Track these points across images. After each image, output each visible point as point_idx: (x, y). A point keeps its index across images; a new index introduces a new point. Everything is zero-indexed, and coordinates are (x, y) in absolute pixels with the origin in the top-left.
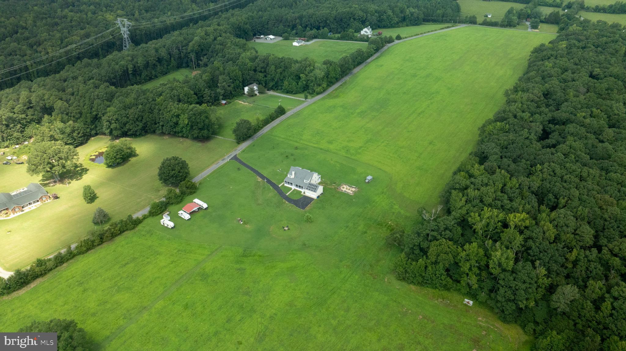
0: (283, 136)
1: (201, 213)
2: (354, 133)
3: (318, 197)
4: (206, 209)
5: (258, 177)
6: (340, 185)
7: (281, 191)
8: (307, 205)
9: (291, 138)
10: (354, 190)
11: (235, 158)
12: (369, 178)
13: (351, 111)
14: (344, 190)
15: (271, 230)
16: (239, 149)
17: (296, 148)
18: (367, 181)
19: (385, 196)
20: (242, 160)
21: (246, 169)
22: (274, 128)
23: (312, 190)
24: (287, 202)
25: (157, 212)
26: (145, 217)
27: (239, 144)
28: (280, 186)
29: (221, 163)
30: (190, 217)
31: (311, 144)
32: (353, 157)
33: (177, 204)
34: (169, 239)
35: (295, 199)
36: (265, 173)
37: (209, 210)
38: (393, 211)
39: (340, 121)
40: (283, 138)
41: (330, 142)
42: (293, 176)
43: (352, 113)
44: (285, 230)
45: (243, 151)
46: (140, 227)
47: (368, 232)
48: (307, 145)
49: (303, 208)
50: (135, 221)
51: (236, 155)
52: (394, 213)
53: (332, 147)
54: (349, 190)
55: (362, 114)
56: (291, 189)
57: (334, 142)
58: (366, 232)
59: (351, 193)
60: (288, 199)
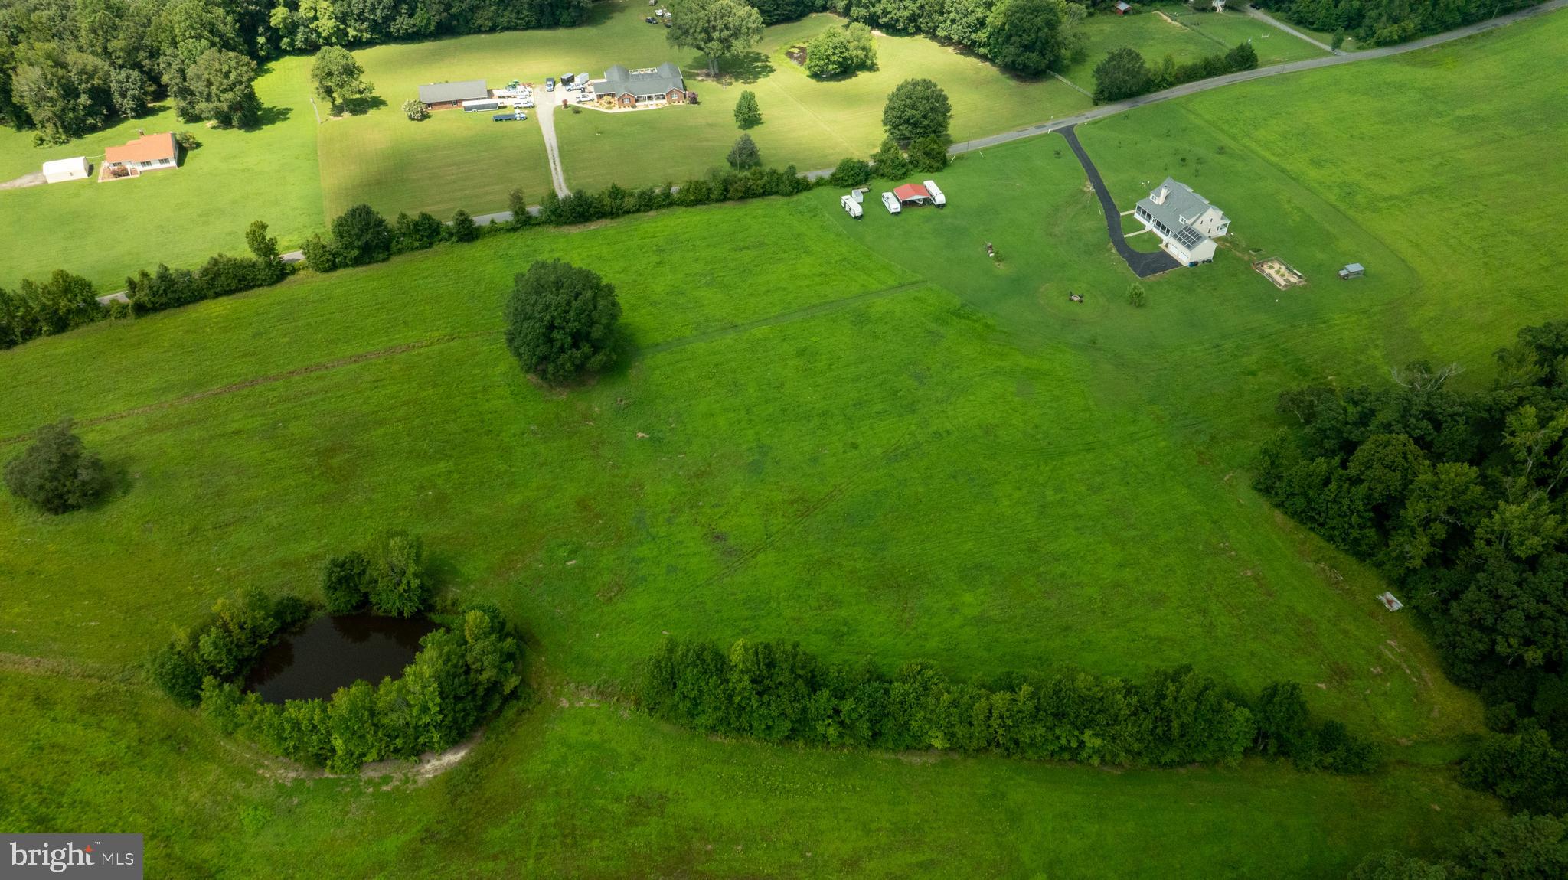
0: (1208, 117)
1: (927, 210)
2: (1401, 161)
3: (1194, 264)
4: (939, 206)
5: (1088, 183)
6: (1266, 259)
7: (1120, 225)
8: (1154, 271)
9: (1226, 127)
10: (1294, 279)
11: (1068, 132)
12: (1354, 267)
13: (1441, 107)
14: (1269, 272)
15: (1041, 290)
16: (1088, 114)
17: (1221, 150)
18: (1342, 273)
19: (1365, 321)
20: (1081, 141)
21: (1075, 158)
22: (1203, 93)
23: (1184, 243)
24: (1114, 251)
25: (846, 180)
26: (820, 183)
27: (1097, 105)
28: (1122, 214)
29: (1032, 132)
30: (899, 210)
31: (1268, 155)
32: (1351, 213)
33: (892, 179)
34: (838, 235)
35: (1137, 251)
36: (1109, 180)
37: (945, 211)
38: (1362, 358)
39: (1384, 123)
40: (1207, 121)
41: (1317, 163)
42: (1160, 201)
43: (1439, 115)
44: (1071, 300)
45: (1095, 123)
46: (802, 197)
47: (1260, 374)
48: (1252, 151)
49: (1142, 274)
50: (798, 182)
51: (1072, 127)
52: (1358, 362)
53: (1313, 174)
54: (1283, 276)
55: (1464, 125)
56: (1143, 227)
57: (1328, 165)
58: (1253, 373)
59: (1280, 285)
60: (1122, 246)
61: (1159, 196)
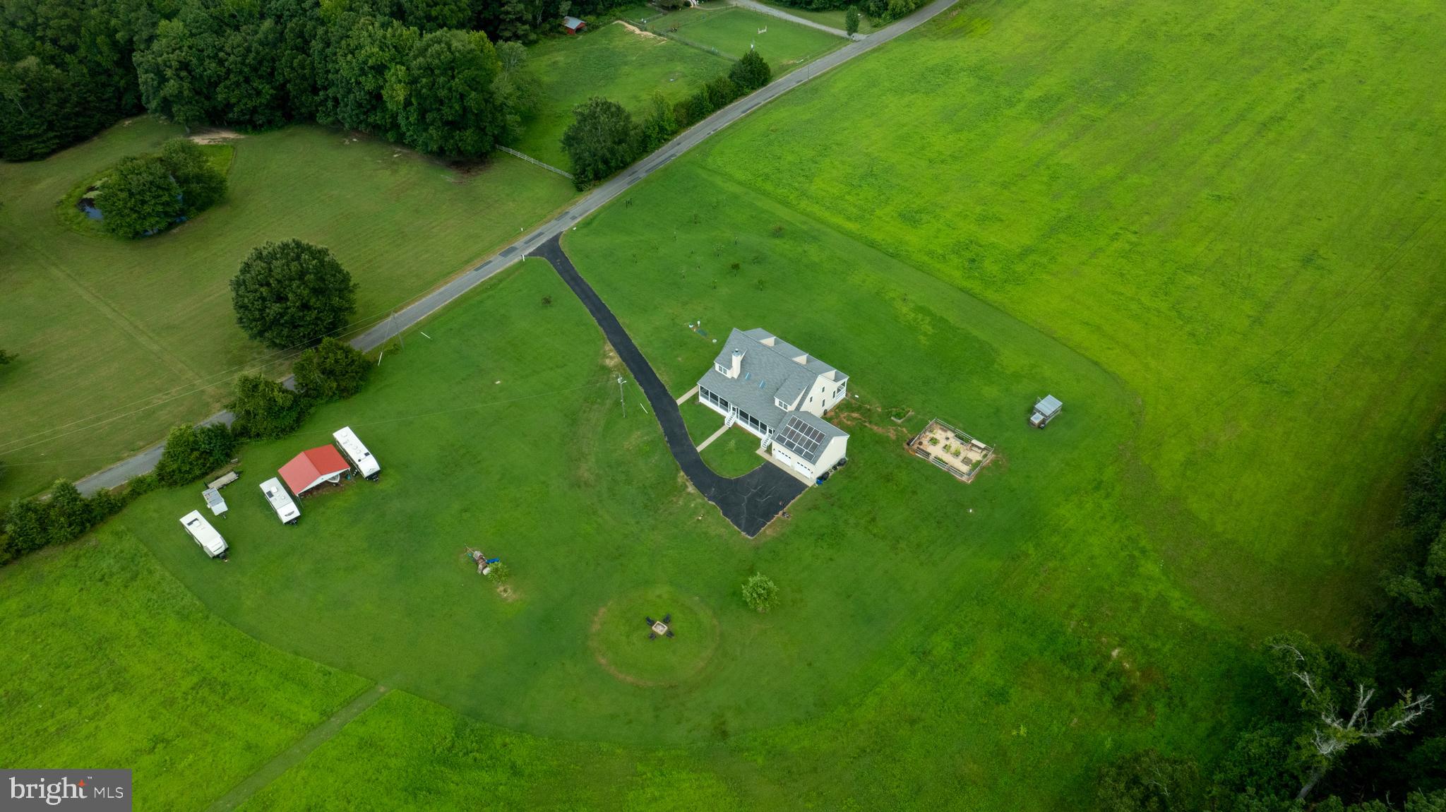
0: (740, 175)
1: (350, 497)
2: (1005, 186)
3: (822, 478)
4: (371, 477)
5: (609, 346)
6: (920, 427)
7: (681, 426)
8: (768, 515)
9: (769, 187)
10: (975, 456)
11: (552, 251)
12: (1048, 406)
13: (1005, 92)
14: (935, 451)
15: (596, 627)
16: (574, 210)
17: (778, 233)
18: (1036, 419)
19: (1106, 505)
20: (574, 261)
21: (577, 301)
22: (719, 135)
23: (799, 452)
24: (691, 489)
25: (188, 472)
26: (139, 489)
27: (580, 190)
28: (680, 401)
29: (499, 264)
30: (297, 513)
31: (838, 220)
32: (990, 295)
33: (278, 437)
34: (183, 616)
35: (727, 476)
36: (639, 334)
37: (384, 485)
38: (1137, 588)
39: (957, 131)
40: (740, 183)
41: (910, 218)
42: (734, 372)
43: (1010, 103)
44: (653, 636)
45: (587, 223)
46: (103, 536)
47: (1014, 693)
48: (822, 222)
49: (752, 528)
50: (87, 507)
51: (555, 239)
52: (1136, 600)
53: (914, 239)
54: (957, 454)
55: (1046, 107)
56: (720, 420)
57: (925, 217)
58: (1000, 696)
59: (962, 474)
60: (698, 470)
61: (729, 366)
